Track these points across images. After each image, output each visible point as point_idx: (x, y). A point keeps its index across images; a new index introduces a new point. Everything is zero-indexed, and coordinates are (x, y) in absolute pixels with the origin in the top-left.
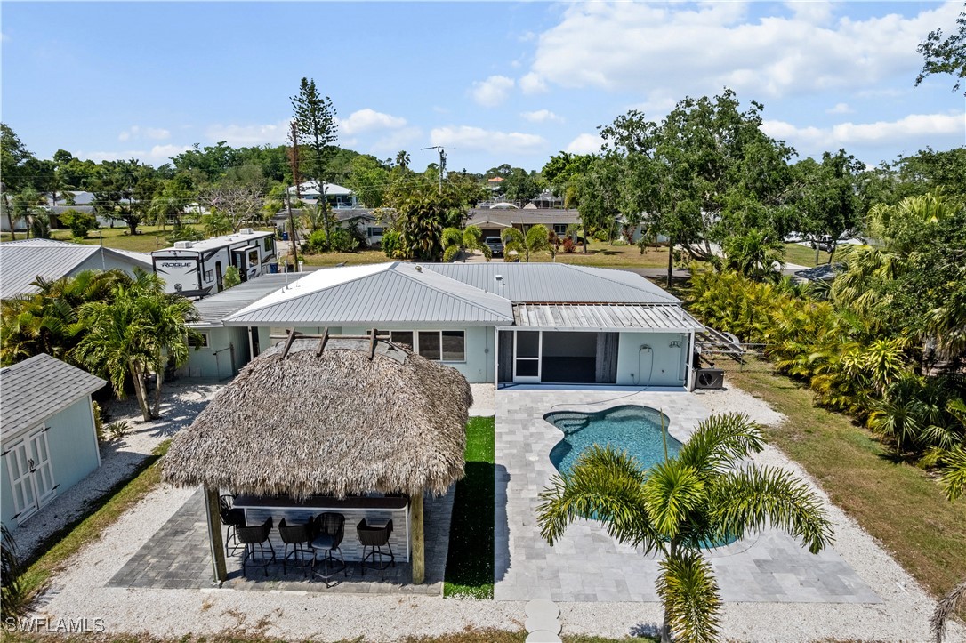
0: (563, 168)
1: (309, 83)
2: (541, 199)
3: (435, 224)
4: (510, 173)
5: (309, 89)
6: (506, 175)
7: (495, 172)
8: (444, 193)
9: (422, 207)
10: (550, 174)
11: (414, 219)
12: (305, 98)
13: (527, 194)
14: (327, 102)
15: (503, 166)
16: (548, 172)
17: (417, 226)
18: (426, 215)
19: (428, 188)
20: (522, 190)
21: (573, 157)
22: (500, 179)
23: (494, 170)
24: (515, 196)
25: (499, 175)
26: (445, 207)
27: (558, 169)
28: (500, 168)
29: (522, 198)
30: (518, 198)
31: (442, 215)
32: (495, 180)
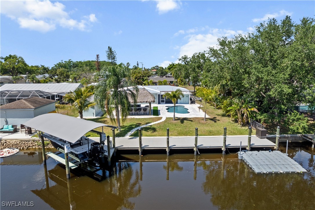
0: (173, 67)
1: (110, 47)
2: (167, 76)
3: (141, 81)
4: (158, 68)
5: (110, 49)
6: (157, 69)
7: (154, 68)
8: (143, 73)
9: (138, 77)
10: (169, 69)
11: (136, 80)
12: (109, 51)
13: (163, 74)
14: (114, 52)
15: (156, 66)
16: (168, 68)
17: (137, 81)
18: (139, 79)
19: (139, 72)
20: (162, 73)
21: (175, 64)
22: (155, 70)
23: (153, 67)
24: (160, 75)
25: (155, 69)
26: (143, 77)
27: (171, 67)
28: (155, 67)
29: (162, 75)
30: (161, 75)
31: (143, 78)
32: (154, 70)
